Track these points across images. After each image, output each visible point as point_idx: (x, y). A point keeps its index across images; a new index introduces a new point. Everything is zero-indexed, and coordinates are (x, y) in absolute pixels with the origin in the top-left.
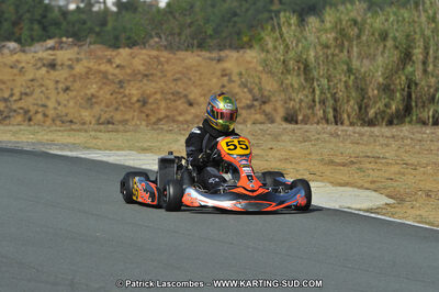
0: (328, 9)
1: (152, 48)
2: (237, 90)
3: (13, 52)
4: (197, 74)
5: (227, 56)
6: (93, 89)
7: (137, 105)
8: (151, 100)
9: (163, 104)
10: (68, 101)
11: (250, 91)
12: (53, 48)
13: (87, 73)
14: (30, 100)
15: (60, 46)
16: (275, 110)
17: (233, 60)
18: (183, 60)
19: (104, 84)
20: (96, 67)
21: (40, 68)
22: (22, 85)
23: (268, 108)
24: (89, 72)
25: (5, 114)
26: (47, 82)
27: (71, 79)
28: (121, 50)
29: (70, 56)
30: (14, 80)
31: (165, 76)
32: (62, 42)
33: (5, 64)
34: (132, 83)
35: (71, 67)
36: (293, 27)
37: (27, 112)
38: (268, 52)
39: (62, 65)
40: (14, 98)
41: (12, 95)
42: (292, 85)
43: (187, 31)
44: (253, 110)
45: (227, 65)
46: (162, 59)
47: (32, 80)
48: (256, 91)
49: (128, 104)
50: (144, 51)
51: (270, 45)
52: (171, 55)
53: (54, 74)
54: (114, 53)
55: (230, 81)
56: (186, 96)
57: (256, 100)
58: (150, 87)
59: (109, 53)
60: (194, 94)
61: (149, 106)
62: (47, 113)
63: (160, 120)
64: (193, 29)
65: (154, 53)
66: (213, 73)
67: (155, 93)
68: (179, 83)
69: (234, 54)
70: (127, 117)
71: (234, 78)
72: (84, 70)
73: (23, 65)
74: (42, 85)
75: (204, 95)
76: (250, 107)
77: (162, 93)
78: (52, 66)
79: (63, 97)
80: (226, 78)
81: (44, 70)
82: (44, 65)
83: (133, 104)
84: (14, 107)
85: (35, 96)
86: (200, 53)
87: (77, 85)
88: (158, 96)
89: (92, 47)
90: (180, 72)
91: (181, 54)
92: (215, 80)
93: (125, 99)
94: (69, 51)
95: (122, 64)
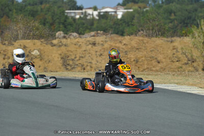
1: (140, 36)
2: (180, 56)
3: (75, 37)
4: (161, 48)
5: (175, 40)
7: (134, 62)
8: (140, 60)
9: (146, 62)
10: (102, 60)
11: (187, 57)
12: (94, 36)
14: (84, 60)
15: (97, 35)
16: (199, 65)
17: (178, 42)
18: (154, 42)
20: (114, 45)
21: (88, 45)
22: (80, 53)
23: (195, 64)
25: (73, 67)
26: (92, 52)
27: (103, 50)
28: (126, 37)
29: (102, 40)
30: (76, 51)
31: (146, 49)
32: (98, 33)
33: (72, 43)
34: (131, 52)
35: (103, 45)
37: (82, 65)
38: (195, 38)
39: (98, 44)
40: (77, 59)
41: (76, 58)
43: (156, 28)
44: (188, 66)
45: (175, 44)
46: (145, 41)
47: (85, 51)
48: (189, 56)
49: (129, 62)
50: (136, 38)
51: (196, 35)
52: (149, 39)
53: (95, 48)
54: (122, 38)
55: (177, 51)
56: (156, 58)
57: (190, 61)
58: (139, 54)
59: (120, 38)
60: (160, 57)
61: (139, 63)
62: (92, 66)
63: (144, 70)
64: (158, 27)
65: (141, 38)
66: (169, 48)
67: (142, 57)
68: (153, 52)
69: (178, 39)
71: (179, 51)
72: (109, 46)
73: (80, 43)
74: (90, 53)
75: (165, 58)
76: (186, 64)
77: (145, 57)
78: (94, 44)
79: (99, 59)
80: (175, 50)
81: (90, 46)
82: (90, 44)
83: (131, 62)
84: (77, 63)
85: (86, 58)
86: (163, 38)
87: (106, 53)
88: (144, 59)
89: (112, 35)
90: (153, 47)
91: (154, 39)
92: (170, 51)
93: (128, 60)
94: (101, 37)
95: (127, 43)
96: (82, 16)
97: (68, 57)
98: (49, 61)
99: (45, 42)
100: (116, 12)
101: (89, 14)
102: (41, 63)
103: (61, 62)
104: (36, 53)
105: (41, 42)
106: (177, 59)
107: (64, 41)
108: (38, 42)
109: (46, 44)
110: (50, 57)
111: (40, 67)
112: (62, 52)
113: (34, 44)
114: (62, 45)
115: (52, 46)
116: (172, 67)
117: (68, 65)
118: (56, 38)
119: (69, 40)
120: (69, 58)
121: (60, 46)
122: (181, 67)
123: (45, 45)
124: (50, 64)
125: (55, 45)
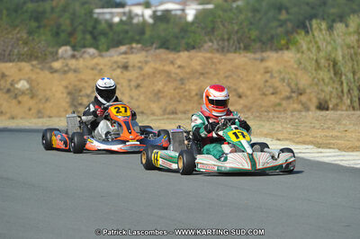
0: (351, 16)
1: (207, 51)
2: (278, 84)
3: (93, 57)
4: (244, 72)
5: (268, 57)
6: (160, 85)
7: (196, 98)
10: (139, 96)
11: (289, 85)
12: (125, 53)
13: (154, 73)
15: (131, 51)
16: (310, 100)
17: (274, 60)
18: (232, 60)
19: (168, 81)
20: (161, 68)
21: (114, 70)
23: (303, 98)
24: (156, 71)
26: (121, 81)
27: (141, 78)
28: (182, 54)
29: (140, 59)
30: (94, 79)
31: (218, 74)
32: (132, 48)
33: (87, 67)
34: (191, 81)
35: (141, 68)
36: (324, 32)
38: (303, 52)
39: (134, 66)
41: (93, 92)
42: (323, 80)
43: (235, 37)
44: (291, 101)
45: (270, 64)
46: (215, 60)
48: (293, 85)
49: (188, 98)
50: (200, 54)
51: (305, 47)
52: (222, 57)
53: (127, 74)
54: (176, 56)
55: (272, 77)
56: (235, 90)
57: (294, 92)
58: (206, 83)
59: (171, 56)
60: (243, 88)
64: (239, 35)
65: (209, 55)
66: (258, 71)
68: (230, 79)
69: (273, 55)
70: (187, 108)
71: (275, 75)
72: (151, 70)
73: (102, 67)
75: (251, 89)
76: (289, 98)
78: (125, 67)
79: (135, 93)
80: (269, 75)
81: (119, 71)
82: (119, 67)
83: (192, 97)
86: (246, 55)
87: (146, 83)
89: (158, 51)
90: (230, 70)
91: (231, 56)
92: (259, 77)
93: (186, 93)
94: (139, 55)
95: (184, 64)
96: (124, 18)
97: (80, 91)
98: (47, 100)
99: (40, 66)
100: (183, 10)
101: (137, 15)
102: (32, 103)
103: (68, 100)
104: (23, 85)
105: (33, 66)
106: (271, 91)
107: (73, 63)
108: (26, 66)
109: (42, 69)
110: (48, 92)
111: (30, 109)
112: (70, 84)
113: (20, 70)
114: (70, 70)
115: (52, 73)
116: (263, 104)
117: (81, 104)
118: (57, 59)
119: (81, 61)
120: (81, 94)
121: (65, 72)
122: (280, 104)
123: (38, 70)
124: (49, 105)
125: (56, 71)
